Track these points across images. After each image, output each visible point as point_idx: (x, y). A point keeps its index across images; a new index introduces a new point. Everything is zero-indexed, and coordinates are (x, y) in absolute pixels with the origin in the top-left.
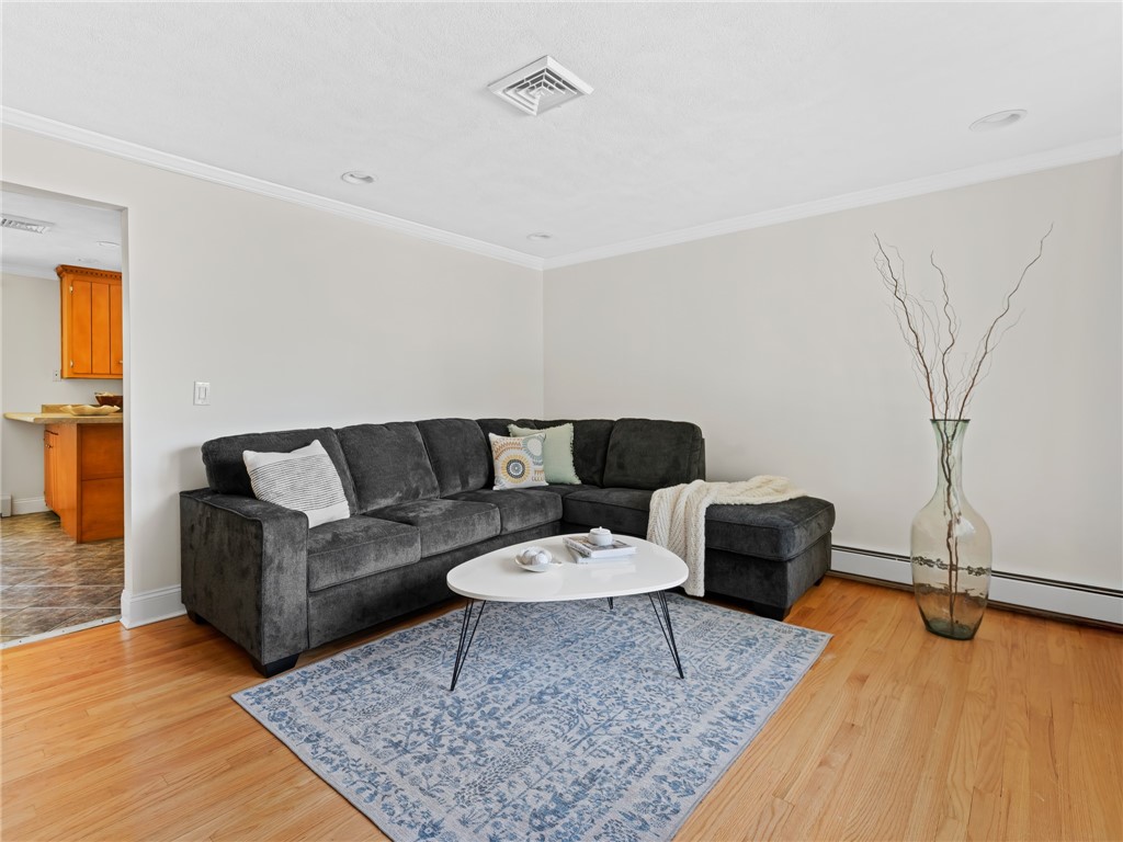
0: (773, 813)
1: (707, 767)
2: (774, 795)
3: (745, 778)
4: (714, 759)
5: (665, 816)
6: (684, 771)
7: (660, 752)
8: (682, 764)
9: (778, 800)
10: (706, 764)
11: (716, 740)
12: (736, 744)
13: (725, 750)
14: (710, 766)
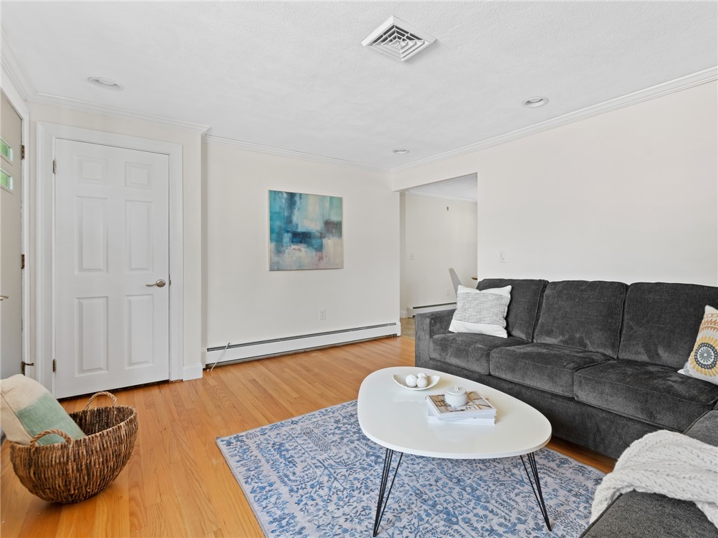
0: (210, 521)
1: (264, 506)
2: (220, 529)
3: (243, 521)
4: (268, 513)
5: (248, 478)
6: (269, 495)
7: (291, 490)
8: (275, 497)
9: (215, 529)
10: (266, 507)
11: (284, 523)
12: (272, 532)
13: (272, 522)
14: (264, 508)
